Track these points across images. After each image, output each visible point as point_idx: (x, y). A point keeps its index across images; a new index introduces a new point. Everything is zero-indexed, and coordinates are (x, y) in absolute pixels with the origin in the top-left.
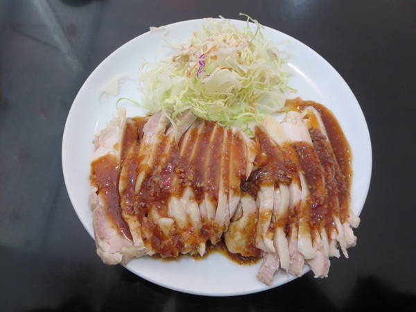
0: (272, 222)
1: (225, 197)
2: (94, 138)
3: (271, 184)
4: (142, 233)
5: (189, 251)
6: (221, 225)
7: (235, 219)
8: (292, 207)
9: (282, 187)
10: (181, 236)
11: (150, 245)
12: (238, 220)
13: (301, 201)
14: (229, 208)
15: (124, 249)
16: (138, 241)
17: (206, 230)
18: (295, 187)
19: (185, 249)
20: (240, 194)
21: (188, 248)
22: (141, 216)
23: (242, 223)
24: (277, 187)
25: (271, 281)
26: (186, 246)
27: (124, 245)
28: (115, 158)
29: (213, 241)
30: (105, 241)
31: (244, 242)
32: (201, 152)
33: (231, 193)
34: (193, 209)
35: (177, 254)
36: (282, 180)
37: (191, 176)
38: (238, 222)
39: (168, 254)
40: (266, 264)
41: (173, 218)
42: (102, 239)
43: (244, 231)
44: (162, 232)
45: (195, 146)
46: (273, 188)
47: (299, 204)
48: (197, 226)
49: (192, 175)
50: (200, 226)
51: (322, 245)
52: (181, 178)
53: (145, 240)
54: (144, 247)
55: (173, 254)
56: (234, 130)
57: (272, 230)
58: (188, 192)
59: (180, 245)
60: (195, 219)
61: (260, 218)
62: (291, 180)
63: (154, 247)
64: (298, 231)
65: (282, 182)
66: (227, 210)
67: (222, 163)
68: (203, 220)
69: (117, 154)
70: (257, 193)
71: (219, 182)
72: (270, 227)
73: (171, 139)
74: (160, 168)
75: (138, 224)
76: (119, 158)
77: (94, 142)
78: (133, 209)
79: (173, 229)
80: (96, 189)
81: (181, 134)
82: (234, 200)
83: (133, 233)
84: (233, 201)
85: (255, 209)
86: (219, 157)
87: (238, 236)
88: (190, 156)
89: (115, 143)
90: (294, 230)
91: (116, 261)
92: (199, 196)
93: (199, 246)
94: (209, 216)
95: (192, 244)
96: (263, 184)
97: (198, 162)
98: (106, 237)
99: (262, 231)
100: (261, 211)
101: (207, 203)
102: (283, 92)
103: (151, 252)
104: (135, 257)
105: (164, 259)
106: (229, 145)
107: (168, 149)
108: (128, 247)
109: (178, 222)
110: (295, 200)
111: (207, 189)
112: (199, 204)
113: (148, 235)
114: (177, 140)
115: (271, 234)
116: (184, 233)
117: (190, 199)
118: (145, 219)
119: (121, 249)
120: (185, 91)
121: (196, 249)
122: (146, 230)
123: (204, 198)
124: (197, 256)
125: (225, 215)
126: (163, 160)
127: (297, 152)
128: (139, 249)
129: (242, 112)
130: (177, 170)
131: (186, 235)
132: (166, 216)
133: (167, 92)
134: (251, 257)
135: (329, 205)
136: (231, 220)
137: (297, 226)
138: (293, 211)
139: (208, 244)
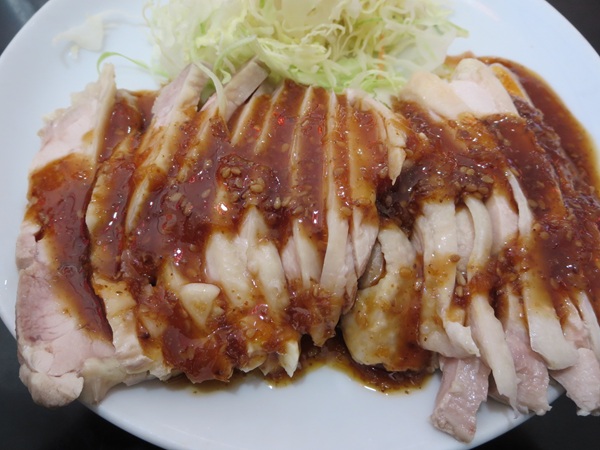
0: (457, 284)
1: (344, 225)
2: (42, 126)
3: (447, 196)
4: (139, 322)
5: (258, 364)
6: (337, 294)
7: (370, 280)
8: (499, 249)
9: (473, 204)
10: (239, 327)
11: (157, 353)
12: (376, 283)
13: (518, 233)
14: (354, 251)
15: (91, 364)
16: (126, 341)
17: (299, 310)
18: (500, 203)
19: (248, 360)
20: (377, 220)
21: (255, 356)
22: (139, 283)
23: (386, 289)
24: (460, 205)
25: (473, 429)
26: (250, 350)
27: (92, 355)
28: (85, 161)
29: (318, 338)
30: (42, 345)
31: (392, 335)
32: (280, 135)
33: (357, 215)
34: (266, 258)
35: (230, 373)
36: (472, 187)
37: (258, 184)
38: (376, 288)
39: (206, 374)
40: (456, 387)
41: (217, 284)
42: (33, 340)
43: (391, 310)
44: (190, 318)
45: (267, 125)
46: (450, 207)
47: (516, 240)
48: (276, 300)
49: (260, 180)
50: (285, 301)
51: (586, 333)
52: (236, 188)
53: (145, 339)
54: (141, 357)
55: (217, 373)
56: (351, 94)
57: (461, 301)
58: (253, 221)
59: (237, 349)
60: (273, 283)
61: (428, 277)
62: (490, 187)
63: (169, 356)
64: (521, 301)
65: (472, 193)
66: (350, 259)
67: (330, 152)
68: (291, 285)
69: (90, 151)
70: (414, 220)
71: (327, 194)
72: (455, 296)
73: (212, 113)
74: (184, 172)
75: (127, 300)
76: (93, 161)
77: (41, 133)
78: (118, 267)
79: (218, 310)
80: (35, 229)
81: (232, 107)
82: (365, 235)
83: (115, 322)
84: (361, 236)
85: (411, 257)
86: (324, 142)
87: (379, 321)
88: (253, 144)
89: (86, 129)
90: (512, 300)
91: (64, 396)
92: (278, 228)
93: (284, 350)
94: (307, 274)
95: (264, 346)
96: (427, 198)
97: (274, 155)
98: (45, 335)
99: (437, 306)
100: (427, 259)
101: (300, 244)
102: (440, 33)
103: (161, 371)
104: (120, 386)
105: (198, 386)
106: (342, 120)
107: (203, 133)
108: (101, 359)
109: (229, 292)
110: (506, 232)
111: (299, 209)
112: (280, 250)
113: (153, 327)
114: (225, 115)
115: (460, 313)
116: (246, 319)
117: (258, 235)
118: (149, 290)
119: (82, 364)
120: (241, 19)
121: (275, 358)
122: (147, 314)
123: (291, 234)
124: (279, 376)
125: (345, 269)
126: (193, 153)
127: (494, 132)
128: (128, 362)
129: (361, 70)
130: (226, 171)
131: (249, 323)
132: (201, 278)
133: (201, 25)
134: (409, 371)
135: (584, 240)
136: (361, 284)
137: (519, 292)
138: (502, 259)
139: (306, 345)
